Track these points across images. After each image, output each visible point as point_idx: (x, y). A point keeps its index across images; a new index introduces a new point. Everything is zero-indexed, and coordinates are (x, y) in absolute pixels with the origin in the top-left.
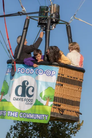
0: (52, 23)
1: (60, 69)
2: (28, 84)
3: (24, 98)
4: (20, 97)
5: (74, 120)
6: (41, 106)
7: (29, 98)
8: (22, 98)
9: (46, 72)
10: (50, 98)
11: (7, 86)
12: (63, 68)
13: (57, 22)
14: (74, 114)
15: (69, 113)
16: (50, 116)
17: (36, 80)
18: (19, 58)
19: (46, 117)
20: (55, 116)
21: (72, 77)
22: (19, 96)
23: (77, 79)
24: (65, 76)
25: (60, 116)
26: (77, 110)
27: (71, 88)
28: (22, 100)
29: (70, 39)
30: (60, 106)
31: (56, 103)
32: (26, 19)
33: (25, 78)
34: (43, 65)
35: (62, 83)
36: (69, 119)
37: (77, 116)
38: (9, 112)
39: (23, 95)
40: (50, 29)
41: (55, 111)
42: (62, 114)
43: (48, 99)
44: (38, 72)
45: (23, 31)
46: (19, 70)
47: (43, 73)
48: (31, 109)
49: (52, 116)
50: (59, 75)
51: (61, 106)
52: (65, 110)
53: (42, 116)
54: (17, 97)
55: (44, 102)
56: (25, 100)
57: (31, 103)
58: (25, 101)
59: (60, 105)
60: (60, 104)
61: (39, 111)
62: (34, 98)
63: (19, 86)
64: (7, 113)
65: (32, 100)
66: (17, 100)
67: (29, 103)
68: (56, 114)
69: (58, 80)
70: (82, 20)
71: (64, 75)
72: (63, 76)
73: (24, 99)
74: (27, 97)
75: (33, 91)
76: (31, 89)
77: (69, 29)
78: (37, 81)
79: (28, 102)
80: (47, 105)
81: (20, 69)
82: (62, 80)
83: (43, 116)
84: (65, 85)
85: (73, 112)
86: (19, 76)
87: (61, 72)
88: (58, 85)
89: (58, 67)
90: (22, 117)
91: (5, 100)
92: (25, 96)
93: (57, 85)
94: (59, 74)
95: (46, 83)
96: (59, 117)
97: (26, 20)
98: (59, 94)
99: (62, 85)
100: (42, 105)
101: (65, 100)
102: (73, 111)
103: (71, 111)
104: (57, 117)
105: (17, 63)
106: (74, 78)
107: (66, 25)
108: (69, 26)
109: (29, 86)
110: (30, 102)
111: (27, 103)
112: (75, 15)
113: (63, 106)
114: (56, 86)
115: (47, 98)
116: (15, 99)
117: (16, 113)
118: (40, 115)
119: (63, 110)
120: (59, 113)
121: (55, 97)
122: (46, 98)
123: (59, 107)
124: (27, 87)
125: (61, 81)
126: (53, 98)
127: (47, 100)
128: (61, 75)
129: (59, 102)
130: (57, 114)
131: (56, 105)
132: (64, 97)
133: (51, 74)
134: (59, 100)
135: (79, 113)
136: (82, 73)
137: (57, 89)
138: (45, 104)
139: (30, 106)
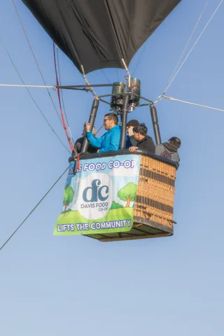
0: (130, 102)
1: (143, 159)
2: (99, 183)
3: (95, 203)
4: (89, 203)
5: (166, 231)
6: (120, 209)
7: (102, 202)
8: (92, 203)
9: (124, 164)
10: (131, 197)
11: (71, 192)
12: (147, 158)
13: (136, 100)
14: (165, 223)
15: (159, 221)
16: (133, 221)
17: (110, 177)
19: (129, 223)
20: (140, 222)
21: (159, 172)
22: (88, 201)
23: (167, 174)
24: (150, 169)
26: (170, 218)
27: (158, 185)
28: (92, 206)
29: (156, 126)
31: (139, 204)
33: (95, 175)
34: (119, 155)
35: (146, 178)
36: (159, 228)
37: (170, 226)
38: (78, 225)
39: (94, 199)
40: (127, 112)
41: (139, 215)
43: (128, 198)
44: (113, 166)
45: (91, 116)
46: (86, 166)
47: (120, 165)
48: (106, 217)
49: (136, 221)
50: (141, 167)
51: (147, 209)
52: (153, 215)
53: (123, 222)
54: (85, 203)
55: (124, 203)
57: (106, 207)
58: (98, 206)
60: (145, 206)
61: (118, 215)
62: (109, 201)
63: (88, 188)
64: (75, 227)
65: (107, 204)
66: (86, 206)
67: (103, 208)
68: (140, 219)
69: (141, 174)
71: (148, 167)
72: (147, 169)
73: (95, 205)
74: (99, 201)
75: (107, 191)
76: (105, 189)
78: (112, 178)
79: (101, 208)
80: (128, 206)
81: (88, 165)
82: (146, 174)
83: (125, 221)
84: (150, 181)
85: (164, 219)
86: (87, 176)
87: (144, 163)
89: (141, 156)
90: (95, 228)
91: (70, 210)
92: (96, 201)
93: (141, 180)
94: (141, 165)
95: (126, 178)
96: (145, 223)
97: (94, 101)
98: (142, 192)
99: (147, 181)
100: (122, 207)
101: (152, 201)
103: (161, 218)
104: (142, 223)
106: (163, 173)
107: (150, 106)
108: (154, 107)
109: (101, 186)
111: (100, 210)
112: (164, 94)
113: (149, 209)
116: (83, 207)
117: (86, 225)
118: (121, 221)
119: (150, 215)
120: (144, 217)
121: (137, 197)
122: (125, 197)
123: (145, 210)
124: (98, 188)
125: (144, 175)
126: (135, 197)
128: (144, 168)
129: (143, 203)
130: (142, 218)
131: (140, 207)
132: (150, 197)
133: (131, 166)
134: (143, 201)
135: (173, 222)
136: (173, 168)
137: (140, 185)
138: (125, 206)
139: (105, 212)
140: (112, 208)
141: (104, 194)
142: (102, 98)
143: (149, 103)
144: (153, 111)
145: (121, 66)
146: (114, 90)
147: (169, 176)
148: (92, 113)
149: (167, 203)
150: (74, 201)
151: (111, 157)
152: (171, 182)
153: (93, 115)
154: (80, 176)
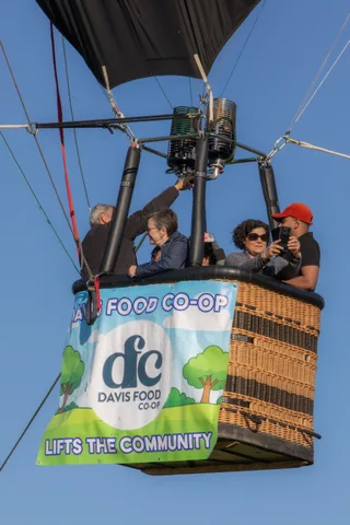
0: (212, 156)
1: (242, 290)
2: (142, 344)
3: (132, 390)
4: (118, 391)
5: (296, 455)
6: (188, 407)
7: (147, 389)
8: (125, 390)
9: (198, 301)
10: (213, 380)
11: (78, 363)
12: (252, 287)
13: (226, 153)
14: (295, 438)
15: (280, 432)
16: (216, 435)
17: (166, 329)
18: (112, 269)
19: (207, 439)
20: (234, 437)
21: (281, 318)
22: (117, 386)
23: (299, 324)
24: (259, 312)
25: (250, 437)
26: (306, 424)
27: (277, 349)
29: (273, 209)
30: (247, 404)
31: (234, 395)
32: (130, 148)
34: (187, 279)
35: (250, 334)
36: (281, 449)
37: (305, 444)
38: (91, 441)
39: (129, 381)
40: (206, 179)
41: (232, 422)
42: (255, 431)
43: (208, 382)
44: (172, 305)
45: (122, 188)
46: (113, 304)
47: (189, 304)
48: (157, 422)
49: (225, 435)
50: (238, 308)
51: (251, 405)
52: (265, 419)
53: (194, 438)
54: (109, 391)
55: (197, 394)
56: (135, 397)
57: (156, 401)
58: (137, 399)
59: (249, 403)
60: (247, 398)
61: (183, 422)
63: (116, 355)
64: (85, 445)
65: (157, 394)
66: (111, 398)
67: (150, 403)
68: (235, 431)
69: (236, 324)
70: (311, 146)
71: (254, 308)
72: (251, 312)
73: (131, 395)
74: (141, 387)
75: (159, 364)
76: (153, 359)
77: (267, 174)
78: (171, 333)
79: (144, 402)
80: (205, 400)
81: (115, 301)
82: (248, 323)
83: (197, 436)
84: (260, 341)
85: (292, 428)
86: (114, 326)
87: (245, 299)
88: (239, 340)
89: (236, 283)
90: (130, 449)
91: (73, 406)
92: (135, 385)
93: (234, 338)
94: (238, 304)
95: (201, 335)
96: (246, 440)
97: (129, 152)
98: (241, 367)
99: (251, 340)
100: (192, 402)
101: (264, 387)
102: (290, 427)
103: (284, 426)
104: (240, 439)
105: (103, 286)
106: (291, 321)
107: (260, 164)
108: (269, 167)
109: (145, 350)
110: (154, 400)
111: (142, 406)
112: (288, 133)
113: (257, 407)
114: (232, 343)
115: (205, 379)
116: (104, 398)
117: (109, 441)
118: (188, 434)
119: (257, 420)
120: (245, 426)
121: (229, 378)
122: (201, 379)
123: (246, 409)
124: (139, 356)
125: (245, 327)
126: (223, 378)
127: (204, 385)
128: (244, 309)
129: (242, 393)
130: (239, 428)
131: (234, 401)
132: (259, 379)
133: (214, 306)
134: (243, 387)
135: (312, 434)
136: (314, 310)
137: (234, 352)
138: (198, 399)
139: (153, 414)
140: (169, 404)
141: (151, 371)
142: (146, 145)
143: (255, 156)
144: (266, 174)
145: (192, 72)
146: (175, 128)
147: (304, 327)
148: (123, 179)
149: (298, 391)
150: (82, 385)
151: (170, 285)
152: (309, 341)
153: (127, 184)
154: (98, 328)
